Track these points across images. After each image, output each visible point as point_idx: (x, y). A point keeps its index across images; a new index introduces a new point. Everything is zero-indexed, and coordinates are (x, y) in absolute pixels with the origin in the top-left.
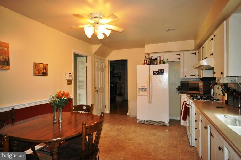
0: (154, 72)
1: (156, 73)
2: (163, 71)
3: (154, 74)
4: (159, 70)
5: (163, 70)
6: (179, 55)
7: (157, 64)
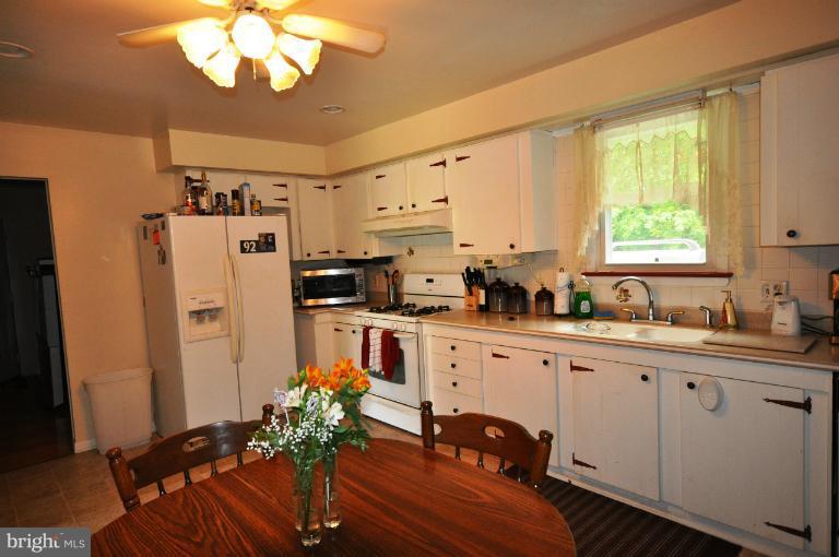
0: (242, 242)
1: (251, 246)
2: (273, 239)
3: (243, 250)
4: (260, 236)
5: (273, 235)
6: (284, 188)
7: (242, 213)
